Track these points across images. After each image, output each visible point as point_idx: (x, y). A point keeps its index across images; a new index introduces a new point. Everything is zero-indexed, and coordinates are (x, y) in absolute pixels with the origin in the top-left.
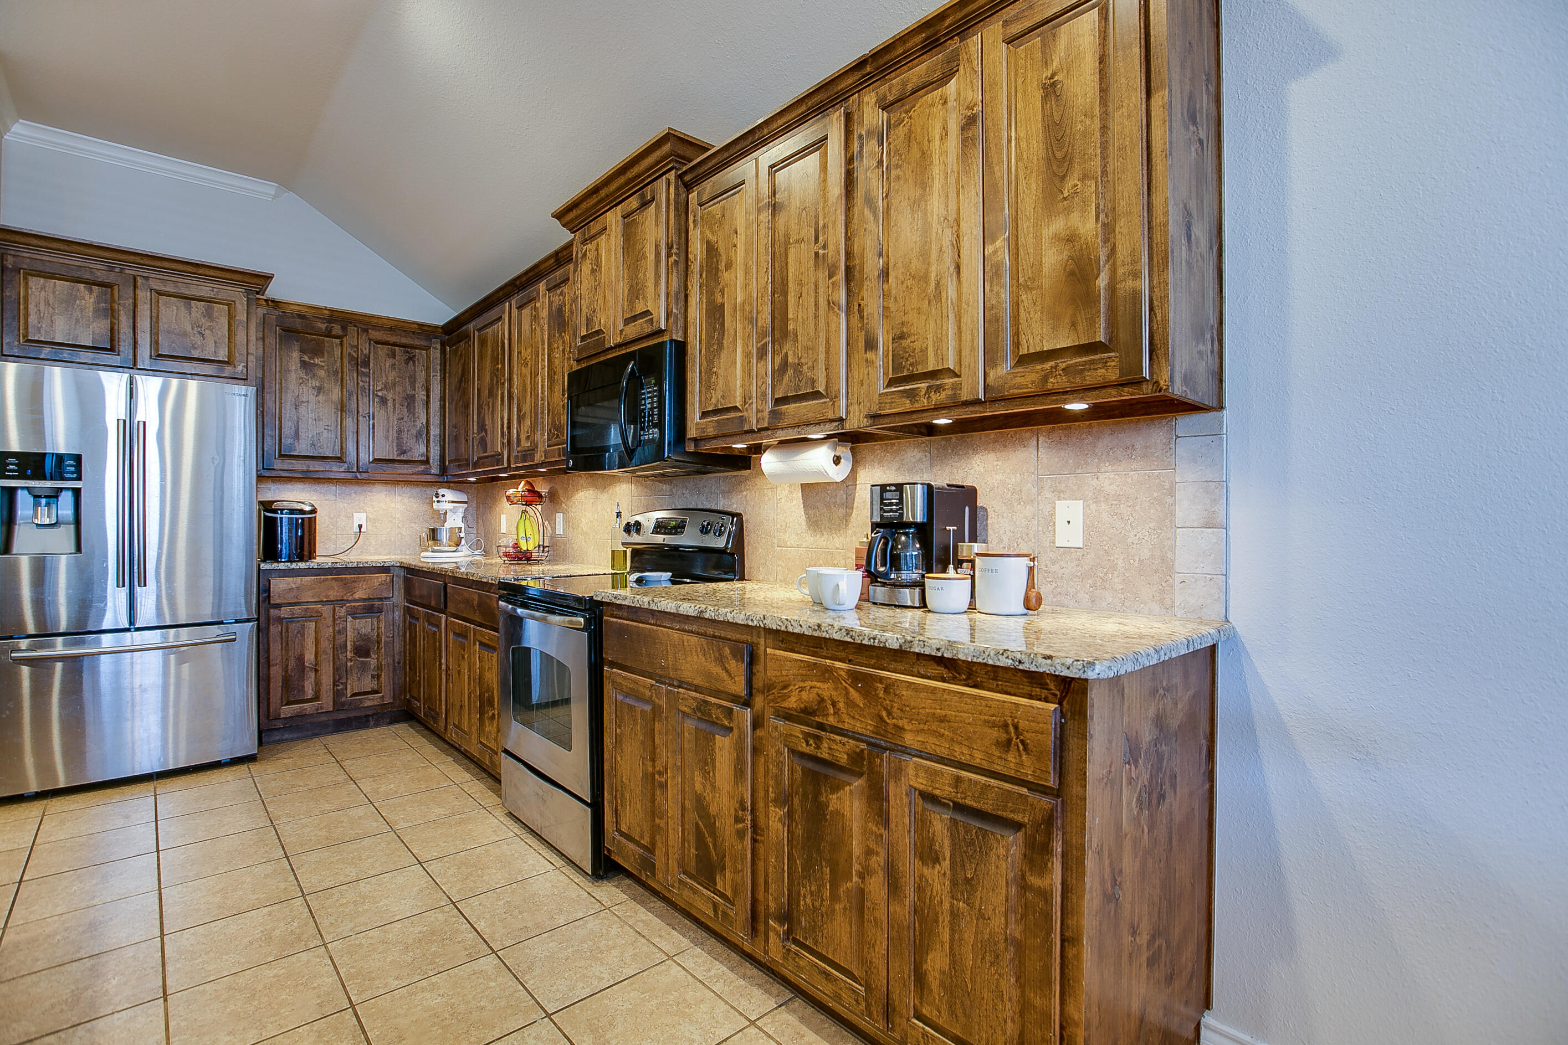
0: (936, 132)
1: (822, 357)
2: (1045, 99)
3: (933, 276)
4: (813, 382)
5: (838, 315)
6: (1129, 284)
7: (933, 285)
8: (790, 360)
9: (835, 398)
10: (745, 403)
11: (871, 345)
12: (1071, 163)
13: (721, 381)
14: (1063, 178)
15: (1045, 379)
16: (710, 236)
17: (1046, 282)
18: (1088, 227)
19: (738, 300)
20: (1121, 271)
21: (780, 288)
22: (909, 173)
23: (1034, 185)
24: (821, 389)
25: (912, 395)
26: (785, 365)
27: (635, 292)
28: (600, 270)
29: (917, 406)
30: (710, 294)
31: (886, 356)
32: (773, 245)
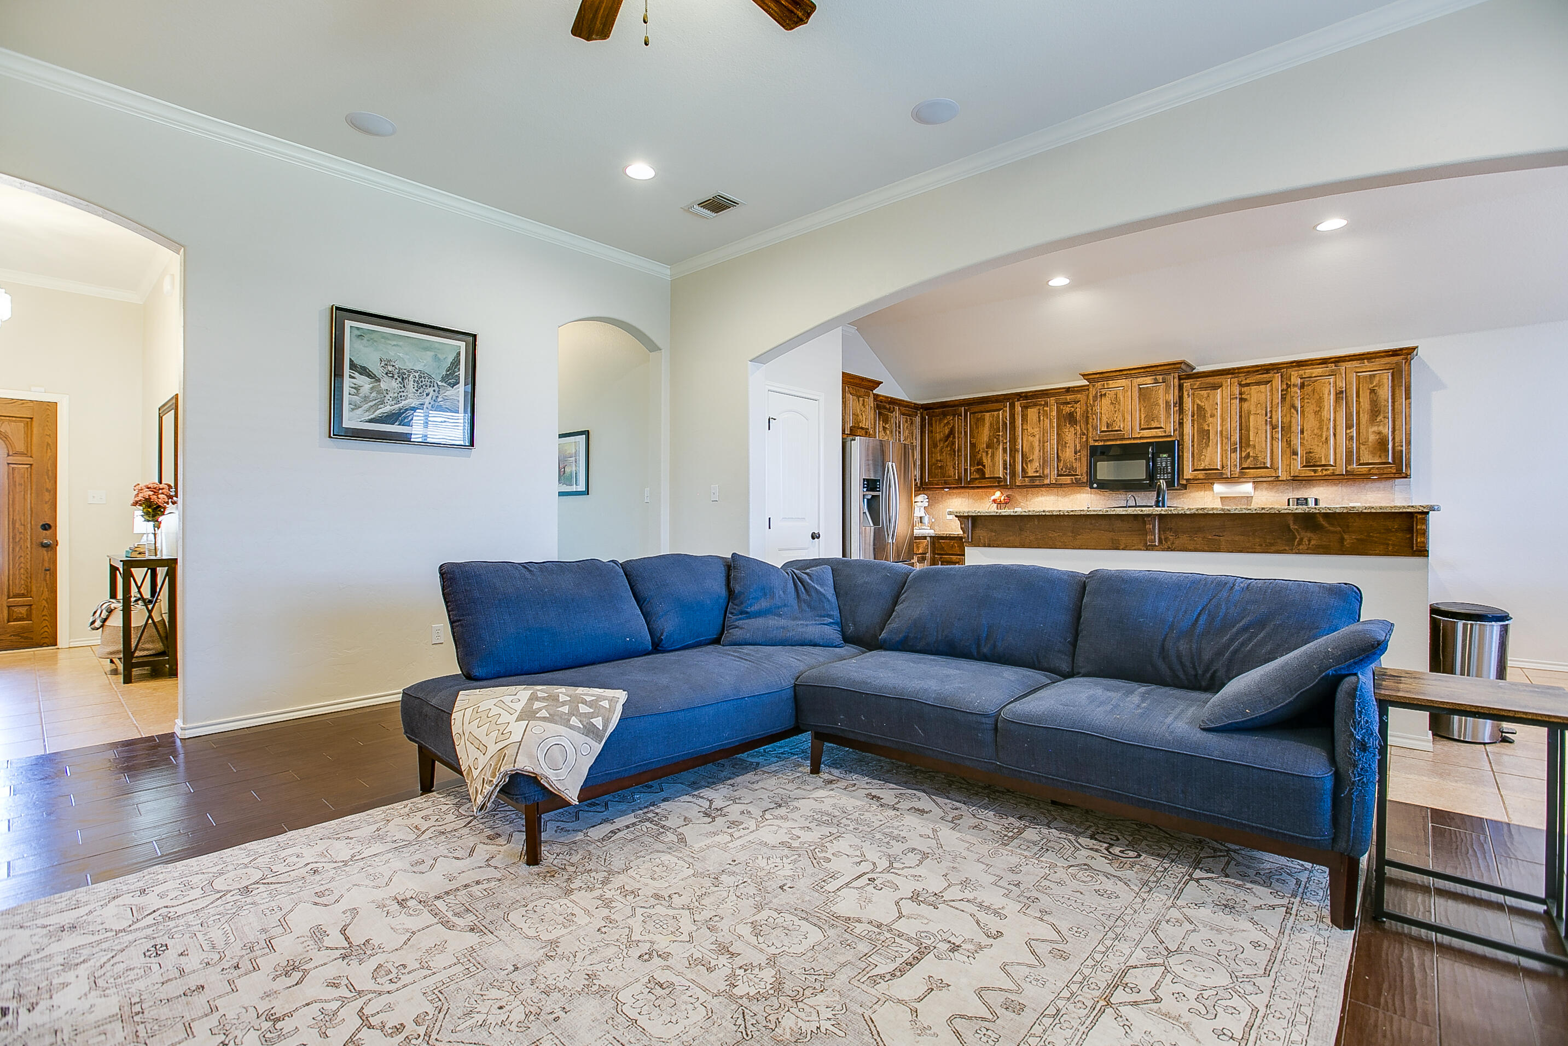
0: (1326, 392)
1: (1269, 455)
2: (1370, 393)
3: (1324, 436)
4: (1264, 463)
5: (1278, 443)
6: (1399, 448)
7: (1324, 438)
8: (1251, 454)
9: (1276, 470)
10: (1223, 467)
11: (1295, 453)
12: (1380, 412)
13: (1207, 459)
14: (1377, 416)
15: (1370, 470)
16: (1200, 403)
17: (1370, 444)
18: (1387, 431)
19: (1219, 430)
20: (1396, 444)
21: (1244, 428)
22: (1313, 402)
23: (1366, 416)
24: (1269, 466)
25: (1315, 471)
26: (1248, 456)
27: (1150, 417)
28: (1119, 404)
29: (1316, 474)
30: (1200, 425)
31: (1302, 457)
32: (1241, 412)
